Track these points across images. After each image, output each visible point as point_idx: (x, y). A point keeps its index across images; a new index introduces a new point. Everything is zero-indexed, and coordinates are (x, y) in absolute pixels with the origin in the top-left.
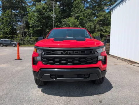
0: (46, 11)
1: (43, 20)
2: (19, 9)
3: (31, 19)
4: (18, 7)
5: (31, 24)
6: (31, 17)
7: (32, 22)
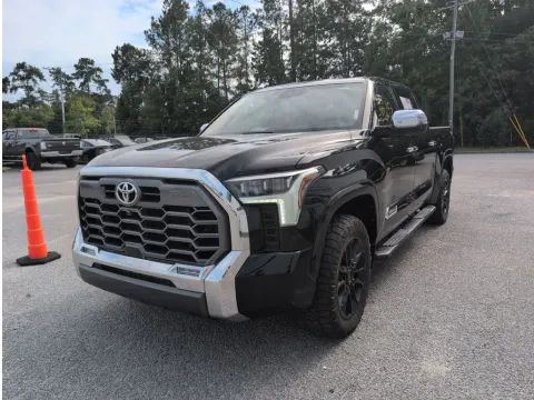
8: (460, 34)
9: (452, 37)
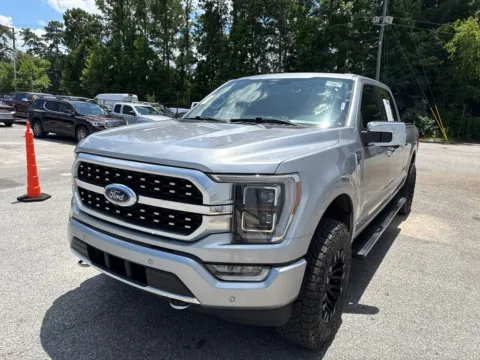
8: (389, 20)
9: (381, 21)
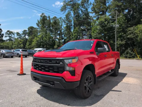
0: (108, 22)
1: (105, 31)
2: (85, 24)
3: (94, 32)
4: (84, 24)
5: (94, 37)
6: (94, 30)
7: (94, 34)
